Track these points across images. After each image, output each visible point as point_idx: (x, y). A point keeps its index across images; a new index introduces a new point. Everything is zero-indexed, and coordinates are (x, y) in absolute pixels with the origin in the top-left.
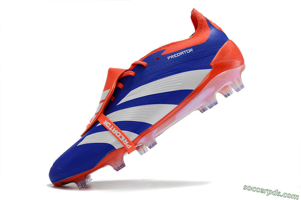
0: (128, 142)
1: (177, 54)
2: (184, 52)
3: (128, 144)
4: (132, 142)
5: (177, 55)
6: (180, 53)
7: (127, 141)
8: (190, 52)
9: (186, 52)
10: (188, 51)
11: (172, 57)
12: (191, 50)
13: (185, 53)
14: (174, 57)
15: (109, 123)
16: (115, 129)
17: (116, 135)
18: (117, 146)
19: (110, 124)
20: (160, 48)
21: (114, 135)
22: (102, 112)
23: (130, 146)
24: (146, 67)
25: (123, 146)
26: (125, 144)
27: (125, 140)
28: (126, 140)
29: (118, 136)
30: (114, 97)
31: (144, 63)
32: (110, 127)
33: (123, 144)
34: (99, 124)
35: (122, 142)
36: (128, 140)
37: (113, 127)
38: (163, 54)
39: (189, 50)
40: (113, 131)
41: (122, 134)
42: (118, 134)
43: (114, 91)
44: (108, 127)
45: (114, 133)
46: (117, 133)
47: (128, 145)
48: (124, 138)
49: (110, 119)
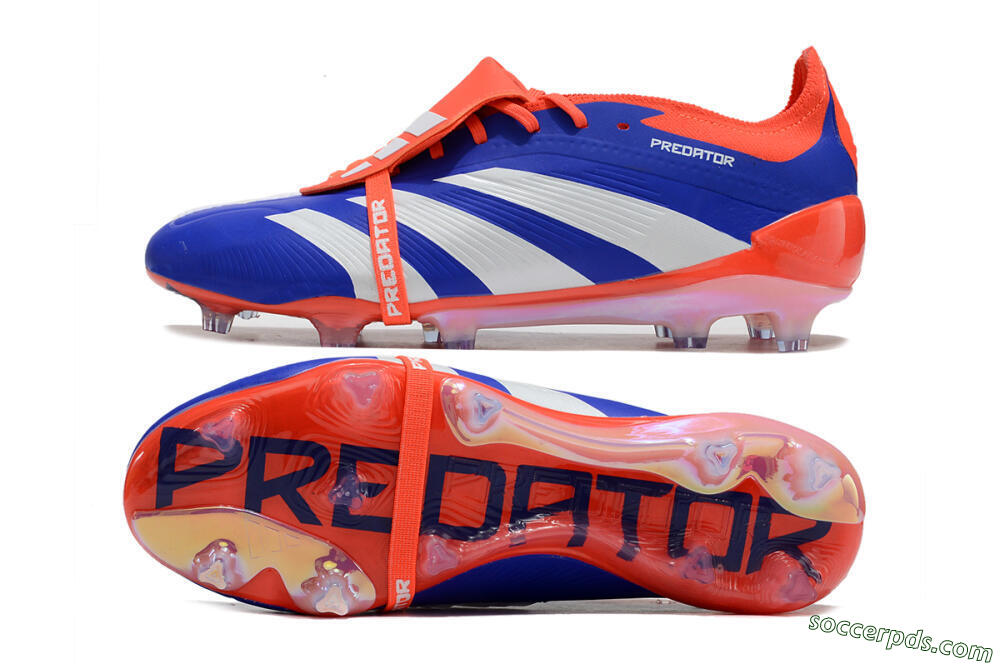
0: (398, 299)
1: (685, 147)
2: (705, 155)
3: (394, 303)
4: (409, 304)
5: (680, 149)
6: (695, 149)
7: (397, 296)
8: (721, 163)
9: (712, 156)
10: (719, 159)
11: (665, 145)
12: (728, 160)
13: (708, 159)
14: (670, 148)
15: (385, 214)
16: (388, 240)
17: (380, 259)
18: (364, 291)
19: (385, 220)
20: (652, 100)
21: (375, 255)
22: (388, 168)
23: (397, 313)
24: (579, 129)
25: (376, 299)
26: (387, 299)
27: (392, 287)
28: (396, 290)
29: (382, 267)
30: (445, 153)
31: (578, 116)
32: (381, 226)
33: (382, 296)
34: (360, 201)
35: (381, 288)
36: (402, 294)
37: (386, 231)
38: (650, 122)
39: (722, 156)
40: (378, 243)
41: (398, 269)
42: (385, 262)
43: (453, 131)
44: (376, 221)
45: (379, 251)
46: (385, 257)
47: (394, 307)
48: (393, 281)
49: (396, 207)
